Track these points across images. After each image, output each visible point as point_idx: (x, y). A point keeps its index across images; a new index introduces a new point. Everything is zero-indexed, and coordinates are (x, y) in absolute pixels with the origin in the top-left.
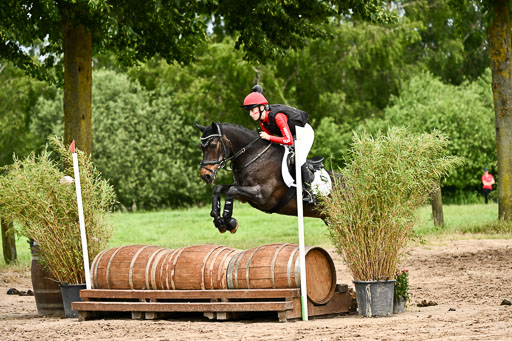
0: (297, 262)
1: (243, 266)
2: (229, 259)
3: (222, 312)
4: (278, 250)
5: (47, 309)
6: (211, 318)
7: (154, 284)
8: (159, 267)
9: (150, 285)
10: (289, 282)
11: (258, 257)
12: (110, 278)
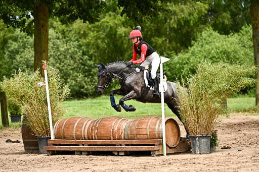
0: (161, 126)
1: (133, 128)
2: (126, 124)
3: (122, 151)
4: (151, 120)
5: (30, 149)
6: (116, 154)
7: (86, 137)
8: (89, 128)
9: (85, 137)
10: (157, 136)
11: (141, 123)
12: (63, 133)
